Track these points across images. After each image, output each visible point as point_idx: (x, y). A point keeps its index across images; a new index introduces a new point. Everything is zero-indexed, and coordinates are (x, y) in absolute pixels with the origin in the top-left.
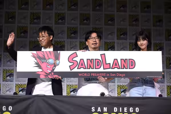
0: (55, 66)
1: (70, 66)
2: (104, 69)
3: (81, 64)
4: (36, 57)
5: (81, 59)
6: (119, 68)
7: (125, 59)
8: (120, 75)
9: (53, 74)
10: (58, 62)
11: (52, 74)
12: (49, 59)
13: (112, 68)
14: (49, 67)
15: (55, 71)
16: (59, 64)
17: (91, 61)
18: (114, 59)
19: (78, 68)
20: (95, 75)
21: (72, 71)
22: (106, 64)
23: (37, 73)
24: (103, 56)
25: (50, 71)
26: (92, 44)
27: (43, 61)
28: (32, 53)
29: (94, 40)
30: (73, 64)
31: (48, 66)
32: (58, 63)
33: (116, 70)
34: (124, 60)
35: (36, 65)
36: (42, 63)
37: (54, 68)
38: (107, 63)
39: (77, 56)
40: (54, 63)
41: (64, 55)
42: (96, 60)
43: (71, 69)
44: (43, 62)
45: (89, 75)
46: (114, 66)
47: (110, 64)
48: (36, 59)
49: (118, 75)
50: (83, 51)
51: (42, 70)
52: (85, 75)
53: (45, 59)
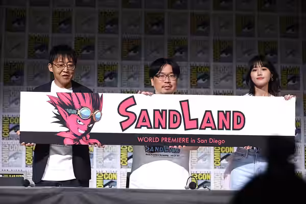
0: (93, 122)
1: (121, 123)
2: (186, 129)
3: (143, 118)
4: (57, 103)
5: (142, 110)
6: (213, 127)
7: (226, 111)
8: (216, 141)
9: (88, 136)
10: (98, 114)
11: (86, 138)
12: (82, 107)
13: (200, 129)
14: (81, 123)
15: (92, 131)
16: (100, 119)
17: (162, 113)
18: (206, 111)
19: (136, 128)
20: (168, 140)
21: (125, 132)
22: (190, 120)
23: (58, 134)
24: (184, 104)
25: (83, 132)
26: (163, 87)
27: (70, 111)
28: (48, 96)
29: (167, 81)
30: (127, 118)
31: (79, 121)
32: (99, 117)
33: (208, 132)
34: (224, 114)
35: (57, 120)
36: (68, 115)
37: (91, 125)
38: (191, 118)
39: (135, 104)
40: (92, 117)
41: (111, 100)
42: (171, 112)
43: (124, 128)
44: (70, 115)
45: (157, 139)
46: (205, 124)
47: (197, 120)
48: (56, 108)
49: (211, 141)
50: (147, 95)
51: (68, 130)
52: (150, 139)
53: (73, 107)
